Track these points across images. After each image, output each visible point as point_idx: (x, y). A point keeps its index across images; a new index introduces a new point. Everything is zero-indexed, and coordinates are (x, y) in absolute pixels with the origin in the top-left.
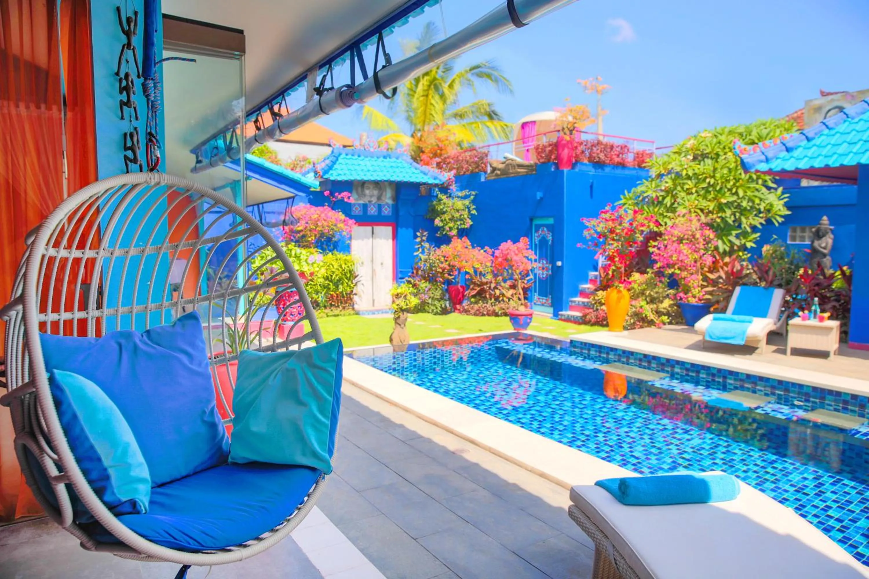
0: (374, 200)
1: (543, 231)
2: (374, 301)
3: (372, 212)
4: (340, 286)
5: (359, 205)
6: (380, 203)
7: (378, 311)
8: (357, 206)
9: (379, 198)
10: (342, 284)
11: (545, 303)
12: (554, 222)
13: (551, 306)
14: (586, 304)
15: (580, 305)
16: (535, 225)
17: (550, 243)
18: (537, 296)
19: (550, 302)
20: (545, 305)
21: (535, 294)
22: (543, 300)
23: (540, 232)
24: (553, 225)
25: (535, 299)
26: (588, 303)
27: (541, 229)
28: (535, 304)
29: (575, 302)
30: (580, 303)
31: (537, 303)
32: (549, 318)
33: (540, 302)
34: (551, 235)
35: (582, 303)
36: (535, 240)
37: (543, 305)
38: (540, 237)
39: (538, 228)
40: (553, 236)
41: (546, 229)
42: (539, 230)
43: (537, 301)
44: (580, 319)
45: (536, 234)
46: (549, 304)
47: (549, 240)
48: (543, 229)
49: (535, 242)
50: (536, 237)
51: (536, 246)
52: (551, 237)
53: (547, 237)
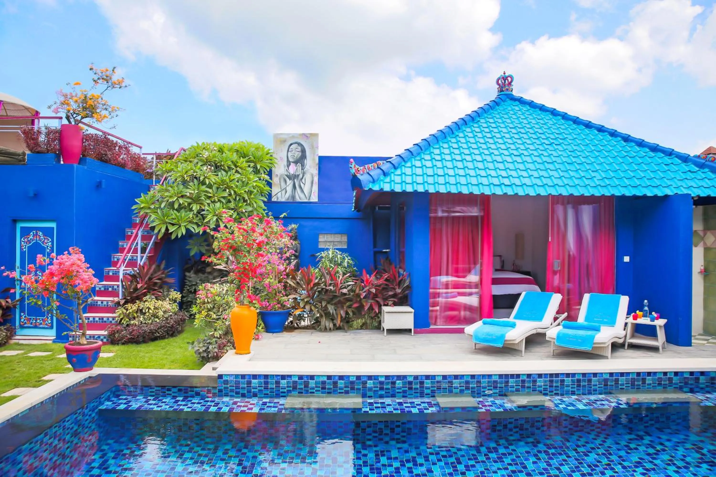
1: (36, 235)
11: (41, 324)
12: (53, 225)
13: (52, 327)
14: (105, 319)
15: (97, 321)
16: (22, 228)
17: (48, 250)
18: (25, 317)
19: (50, 321)
20: (41, 326)
21: (22, 314)
22: (36, 320)
23: (31, 237)
24: (53, 228)
25: (22, 320)
26: (108, 318)
27: (32, 233)
28: (22, 327)
29: (89, 319)
30: (97, 319)
31: (26, 325)
32: (51, 342)
33: (31, 324)
34: (50, 240)
35: (99, 319)
36: (21, 246)
37: (36, 327)
38: (30, 243)
39: (25, 232)
40: (52, 242)
41: (40, 233)
42: (29, 234)
43: (25, 323)
44: (105, 338)
45: (22, 240)
46: (46, 324)
47: (48, 246)
48: (36, 232)
49: (21, 249)
50: (23, 243)
51: (22, 254)
52: (50, 244)
53: (43, 242)
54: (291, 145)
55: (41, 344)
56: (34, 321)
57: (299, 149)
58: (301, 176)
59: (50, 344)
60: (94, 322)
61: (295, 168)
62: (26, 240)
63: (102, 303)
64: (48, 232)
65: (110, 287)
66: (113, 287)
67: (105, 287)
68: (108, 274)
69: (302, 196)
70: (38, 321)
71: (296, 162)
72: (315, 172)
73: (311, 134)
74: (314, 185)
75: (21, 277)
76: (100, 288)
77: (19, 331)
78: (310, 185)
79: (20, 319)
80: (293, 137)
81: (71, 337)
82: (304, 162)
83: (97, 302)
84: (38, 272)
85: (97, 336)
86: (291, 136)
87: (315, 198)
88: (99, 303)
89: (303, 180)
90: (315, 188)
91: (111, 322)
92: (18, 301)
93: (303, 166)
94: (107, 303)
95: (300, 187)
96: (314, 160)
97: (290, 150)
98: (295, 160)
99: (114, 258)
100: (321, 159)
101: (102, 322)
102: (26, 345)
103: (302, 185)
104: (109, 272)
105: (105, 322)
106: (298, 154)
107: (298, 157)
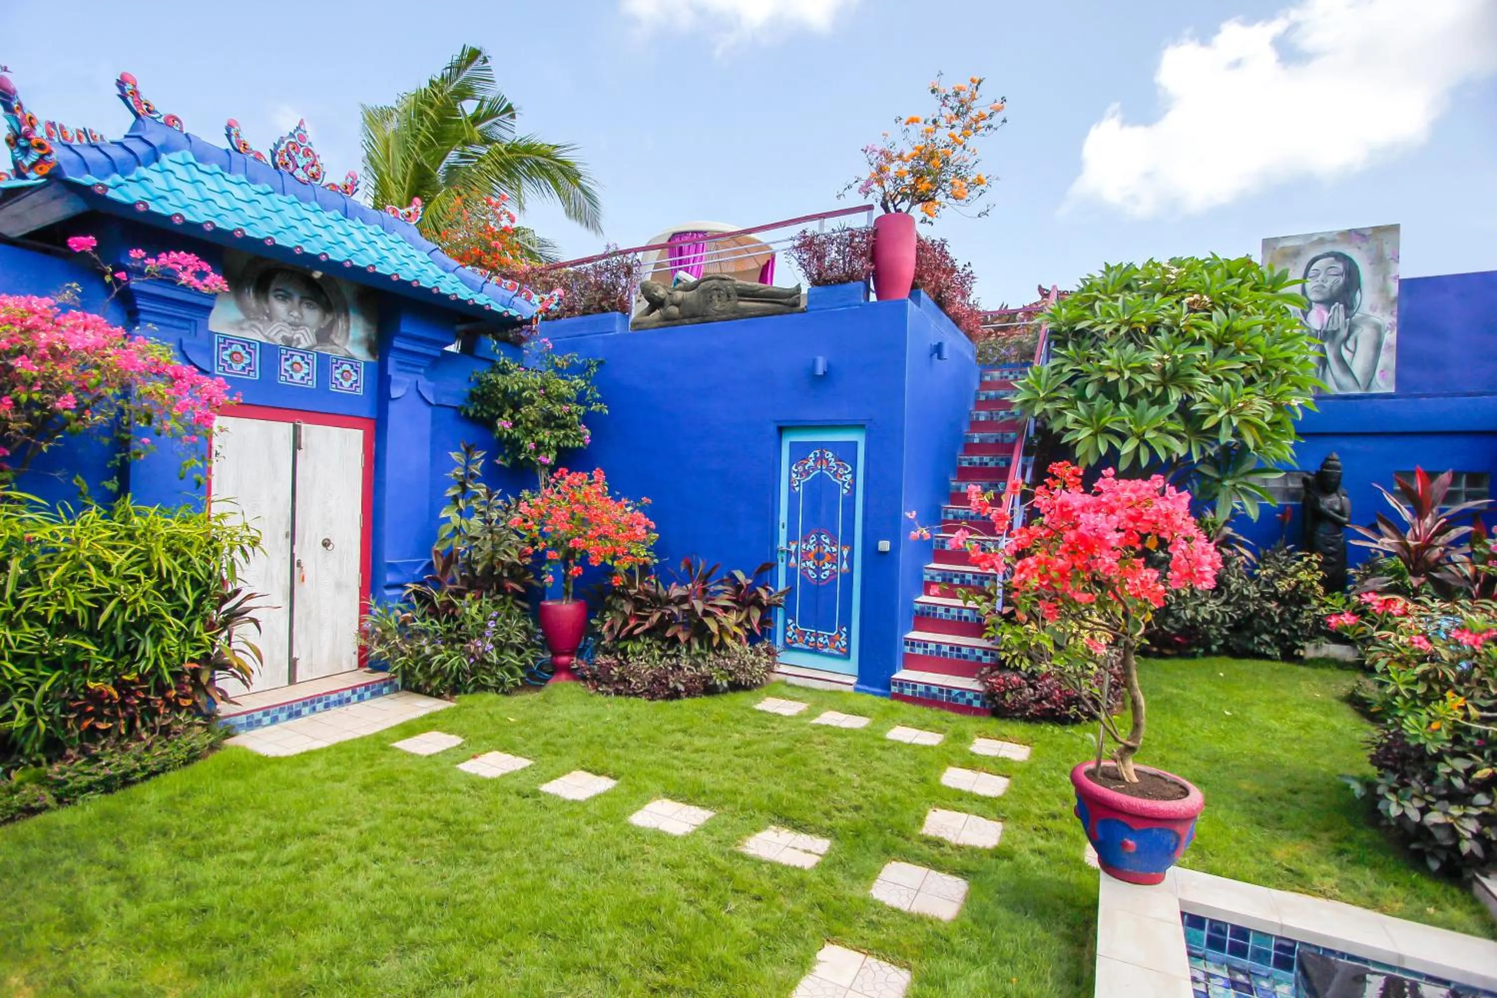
0: (305, 339)
1: (821, 459)
2: (293, 664)
3: (297, 377)
4: (148, 646)
5: (247, 344)
6: (326, 350)
7: (312, 702)
8: (237, 347)
9: (323, 336)
10: (158, 637)
11: (826, 646)
12: (858, 438)
13: (847, 656)
14: (965, 651)
15: (945, 654)
16: (792, 444)
17: (845, 491)
18: (795, 627)
19: (844, 643)
20: (826, 650)
21: (790, 621)
22: (817, 637)
23: (811, 463)
24: (855, 444)
25: (790, 634)
26: (973, 649)
27: (812, 455)
28: (788, 647)
29: (926, 646)
30: (945, 648)
31: (795, 645)
32: (850, 689)
33: (807, 643)
34: (850, 469)
35: (952, 649)
36: (790, 482)
37: (815, 650)
38: (808, 474)
39: (800, 452)
40: (854, 473)
41: (830, 455)
42: (806, 458)
43: (796, 641)
44: (976, 698)
45: (793, 468)
46: (837, 648)
47: (844, 483)
48: (822, 453)
49: (791, 488)
50: (794, 475)
51: (793, 497)
52: (849, 477)
53: (835, 474)
54: (1315, 260)
55: (830, 692)
56: (813, 639)
57: (1340, 266)
58: (1344, 333)
59: (849, 694)
60: (938, 653)
61: (1326, 316)
62: (800, 468)
63: (947, 611)
64: (846, 452)
65: (956, 576)
66: (964, 576)
67: (945, 575)
68: (943, 547)
69: (1346, 380)
70: (821, 639)
71: (1328, 302)
72: (1388, 319)
73: (1378, 230)
74: (1382, 352)
75: (788, 546)
76: (932, 578)
77: (785, 657)
78: (1371, 353)
79: (786, 631)
80: (1321, 241)
81: (895, 684)
82: (1353, 299)
83: (935, 609)
84: (823, 537)
85: (957, 691)
86: (1315, 238)
87: (1384, 385)
88: (940, 611)
89: (1350, 344)
90: (1388, 360)
91: (979, 658)
92: (782, 594)
93: (1349, 308)
94: (960, 612)
95: (1340, 360)
96: (1384, 290)
97: (1311, 273)
98: (1327, 295)
99: (946, 513)
100: (1409, 286)
101: (958, 656)
102: (800, 687)
103: (1346, 355)
104: (943, 542)
105: (965, 656)
106: (1334, 281)
107: (1335, 288)
